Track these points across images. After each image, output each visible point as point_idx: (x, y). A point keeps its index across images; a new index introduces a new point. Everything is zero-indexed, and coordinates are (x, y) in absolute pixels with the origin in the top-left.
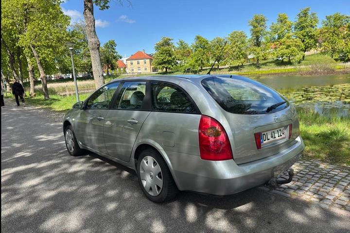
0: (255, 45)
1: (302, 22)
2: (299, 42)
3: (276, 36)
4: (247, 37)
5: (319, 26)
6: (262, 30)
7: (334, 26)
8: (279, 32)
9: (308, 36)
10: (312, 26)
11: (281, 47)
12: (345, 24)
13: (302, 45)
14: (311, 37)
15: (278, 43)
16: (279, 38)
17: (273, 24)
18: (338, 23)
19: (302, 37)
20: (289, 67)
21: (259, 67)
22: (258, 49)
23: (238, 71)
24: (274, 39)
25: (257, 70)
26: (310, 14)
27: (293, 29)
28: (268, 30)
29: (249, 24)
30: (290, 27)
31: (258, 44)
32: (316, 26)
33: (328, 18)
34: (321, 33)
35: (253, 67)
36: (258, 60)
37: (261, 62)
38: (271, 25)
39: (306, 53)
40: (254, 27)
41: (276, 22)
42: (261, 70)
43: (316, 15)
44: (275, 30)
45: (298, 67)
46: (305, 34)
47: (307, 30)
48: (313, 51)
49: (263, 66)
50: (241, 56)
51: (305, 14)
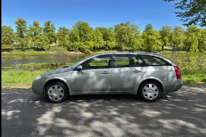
0: (20, 37)
1: (47, 28)
2: (47, 39)
3: (33, 33)
4: (13, 31)
5: (56, 32)
6: (24, 28)
7: (63, 33)
8: (35, 31)
9: (51, 36)
10: (52, 31)
11: (37, 40)
12: (68, 33)
13: (49, 40)
14: (53, 37)
15: (34, 37)
16: (35, 34)
17: (31, 26)
18: (65, 32)
19: (48, 36)
20: (43, 52)
21: (23, 51)
22: (22, 39)
23: (9, 52)
24: (32, 35)
25: (23, 52)
26: (51, 24)
27: (43, 31)
28: (28, 29)
29: (15, 23)
30: (41, 29)
31: (22, 37)
32: (55, 31)
33: (61, 29)
34: (58, 35)
35: (20, 51)
36: (23, 46)
37: (24, 48)
38: (30, 26)
39: (50, 45)
40: (19, 25)
41: (32, 25)
42: (25, 52)
43: (54, 26)
44: (33, 30)
45: (48, 52)
46: (50, 34)
47: (51, 33)
48: (54, 44)
49: (26, 50)
50: (10, 42)
51: (49, 24)
